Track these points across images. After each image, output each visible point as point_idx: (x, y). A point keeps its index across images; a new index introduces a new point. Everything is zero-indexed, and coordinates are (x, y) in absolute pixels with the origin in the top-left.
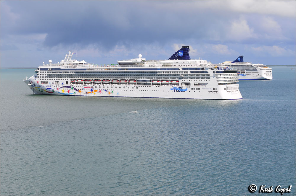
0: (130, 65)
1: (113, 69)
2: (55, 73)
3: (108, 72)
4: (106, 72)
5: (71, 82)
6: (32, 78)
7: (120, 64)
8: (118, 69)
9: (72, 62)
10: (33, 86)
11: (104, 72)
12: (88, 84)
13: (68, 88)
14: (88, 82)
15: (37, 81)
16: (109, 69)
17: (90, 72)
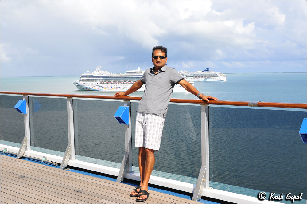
0: (133, 74)
1: (124, 76)
2: (91, 78)
3: (121, 78)
4: (120, 78)
5: (100, 83)
6: (78, 81)
7: (128, 73)
8: (126, 76)
9: (100, 72)
10: (78, 86)
11: (119, 78)
12: (110, 84)
13: (99, 87)
14: (110, 83)
15: (81, 83)
16: (122, 76)
17: (111, 78)
